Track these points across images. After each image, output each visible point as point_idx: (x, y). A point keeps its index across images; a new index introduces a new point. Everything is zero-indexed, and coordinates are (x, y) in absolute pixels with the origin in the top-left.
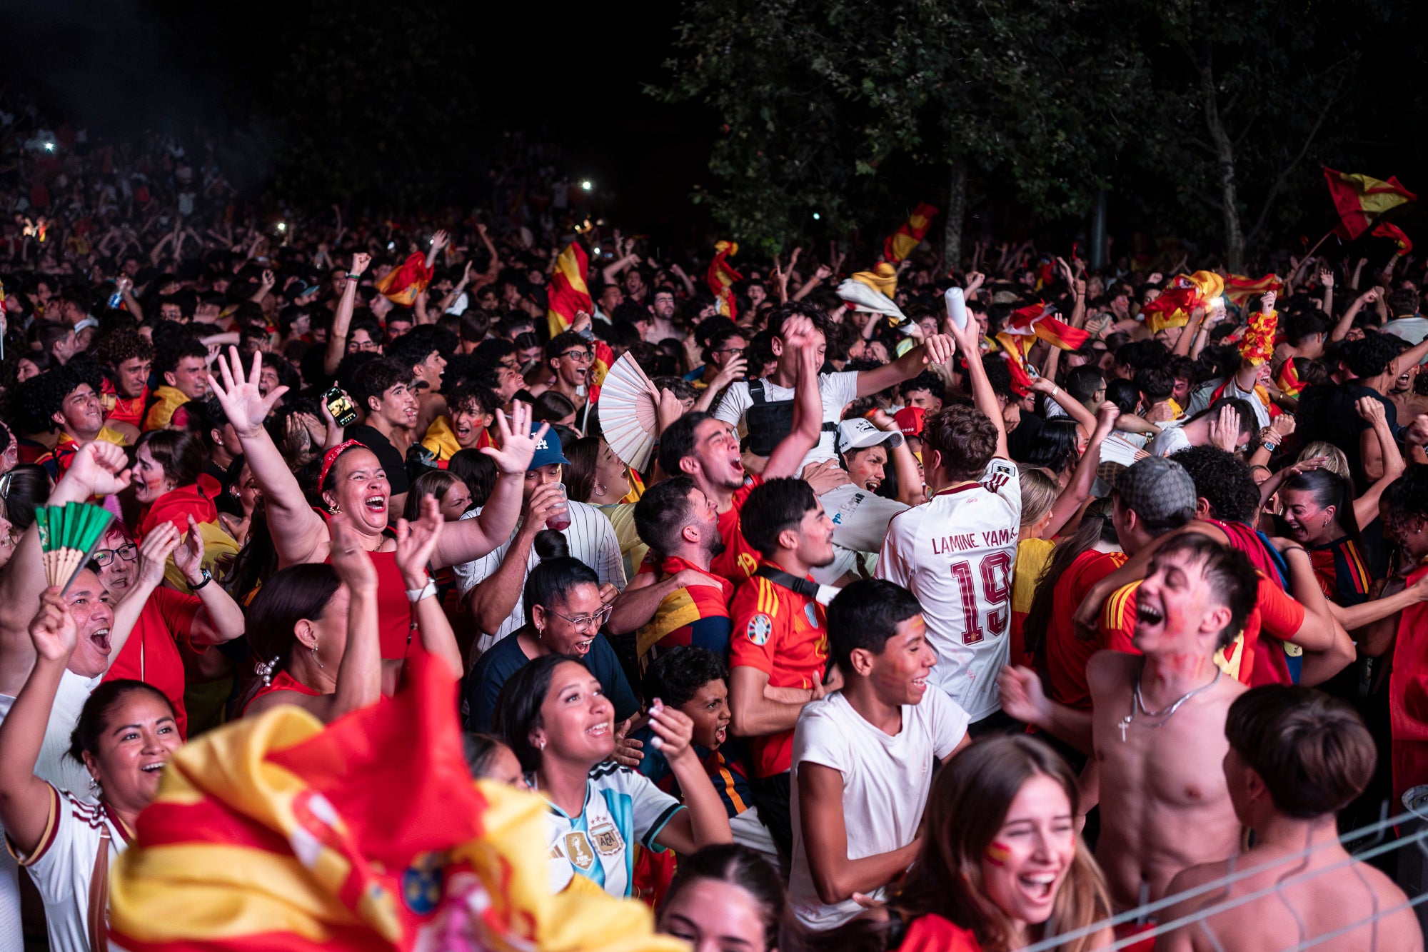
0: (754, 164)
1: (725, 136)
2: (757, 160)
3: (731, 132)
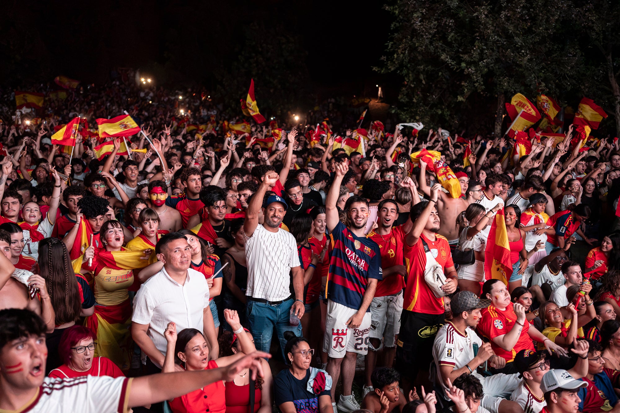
0: (416, 97)
1: (405, 86)
2: (417, 95)
3: (407, 84)
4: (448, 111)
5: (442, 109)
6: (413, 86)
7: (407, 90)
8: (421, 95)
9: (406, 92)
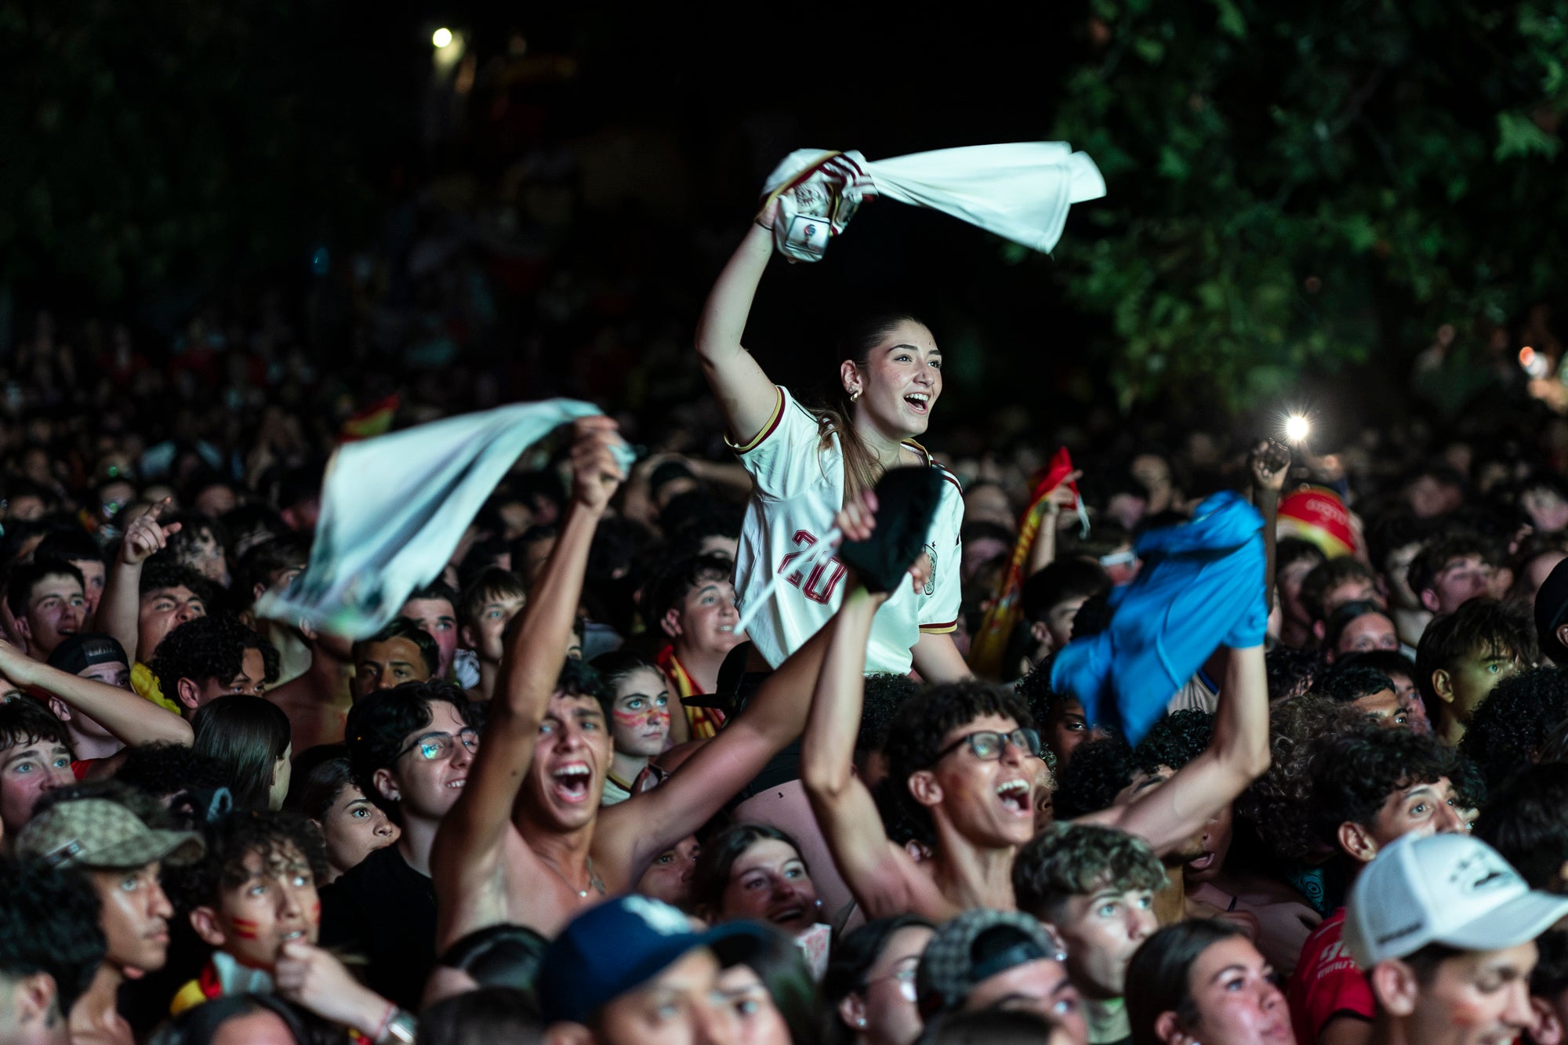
4: (1423, 229)
5: (1376, 215)
6: (1151, 50)
7: (1109, 81)
8: (1214, 122)
9: (1101, 99)
